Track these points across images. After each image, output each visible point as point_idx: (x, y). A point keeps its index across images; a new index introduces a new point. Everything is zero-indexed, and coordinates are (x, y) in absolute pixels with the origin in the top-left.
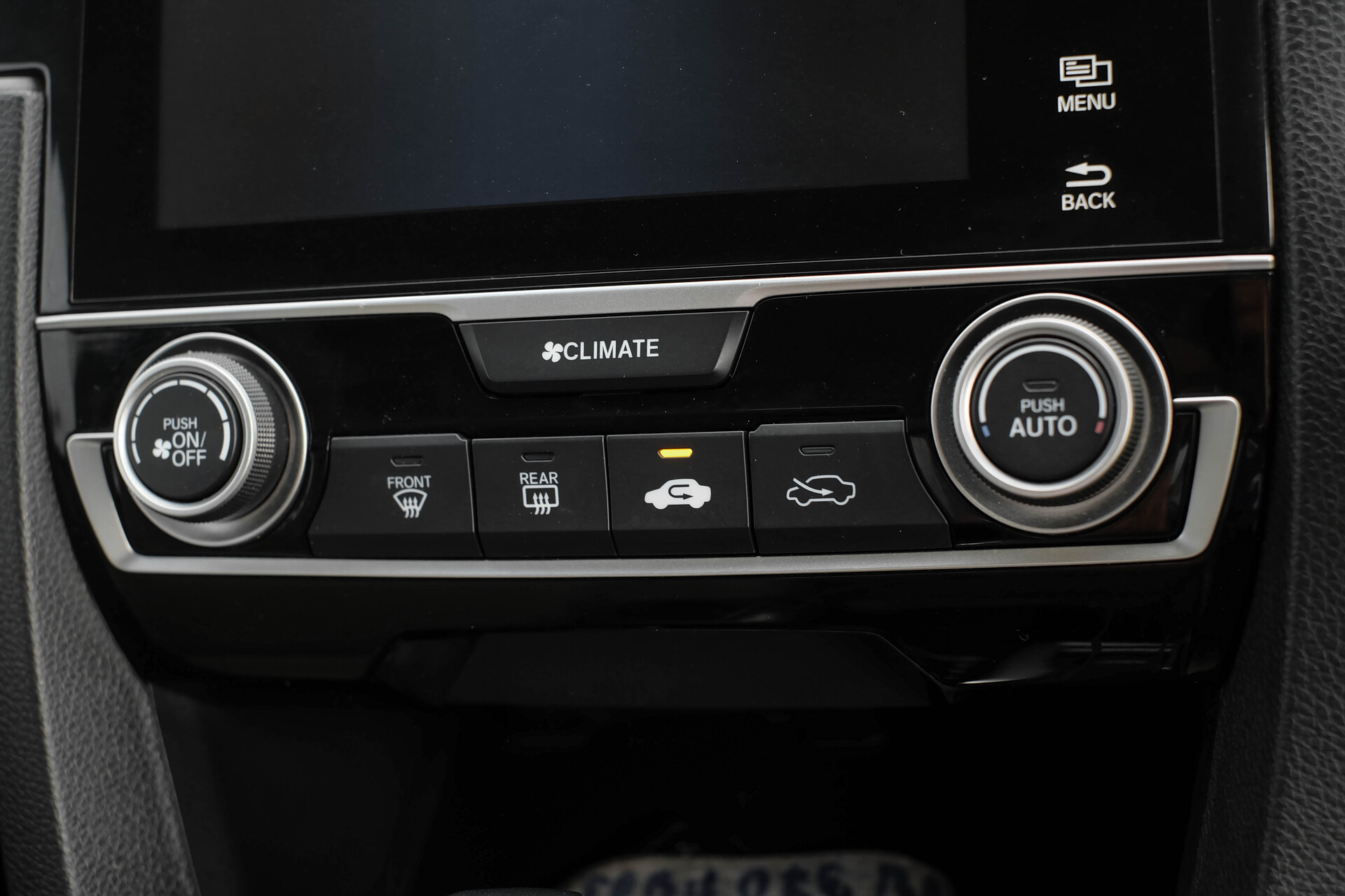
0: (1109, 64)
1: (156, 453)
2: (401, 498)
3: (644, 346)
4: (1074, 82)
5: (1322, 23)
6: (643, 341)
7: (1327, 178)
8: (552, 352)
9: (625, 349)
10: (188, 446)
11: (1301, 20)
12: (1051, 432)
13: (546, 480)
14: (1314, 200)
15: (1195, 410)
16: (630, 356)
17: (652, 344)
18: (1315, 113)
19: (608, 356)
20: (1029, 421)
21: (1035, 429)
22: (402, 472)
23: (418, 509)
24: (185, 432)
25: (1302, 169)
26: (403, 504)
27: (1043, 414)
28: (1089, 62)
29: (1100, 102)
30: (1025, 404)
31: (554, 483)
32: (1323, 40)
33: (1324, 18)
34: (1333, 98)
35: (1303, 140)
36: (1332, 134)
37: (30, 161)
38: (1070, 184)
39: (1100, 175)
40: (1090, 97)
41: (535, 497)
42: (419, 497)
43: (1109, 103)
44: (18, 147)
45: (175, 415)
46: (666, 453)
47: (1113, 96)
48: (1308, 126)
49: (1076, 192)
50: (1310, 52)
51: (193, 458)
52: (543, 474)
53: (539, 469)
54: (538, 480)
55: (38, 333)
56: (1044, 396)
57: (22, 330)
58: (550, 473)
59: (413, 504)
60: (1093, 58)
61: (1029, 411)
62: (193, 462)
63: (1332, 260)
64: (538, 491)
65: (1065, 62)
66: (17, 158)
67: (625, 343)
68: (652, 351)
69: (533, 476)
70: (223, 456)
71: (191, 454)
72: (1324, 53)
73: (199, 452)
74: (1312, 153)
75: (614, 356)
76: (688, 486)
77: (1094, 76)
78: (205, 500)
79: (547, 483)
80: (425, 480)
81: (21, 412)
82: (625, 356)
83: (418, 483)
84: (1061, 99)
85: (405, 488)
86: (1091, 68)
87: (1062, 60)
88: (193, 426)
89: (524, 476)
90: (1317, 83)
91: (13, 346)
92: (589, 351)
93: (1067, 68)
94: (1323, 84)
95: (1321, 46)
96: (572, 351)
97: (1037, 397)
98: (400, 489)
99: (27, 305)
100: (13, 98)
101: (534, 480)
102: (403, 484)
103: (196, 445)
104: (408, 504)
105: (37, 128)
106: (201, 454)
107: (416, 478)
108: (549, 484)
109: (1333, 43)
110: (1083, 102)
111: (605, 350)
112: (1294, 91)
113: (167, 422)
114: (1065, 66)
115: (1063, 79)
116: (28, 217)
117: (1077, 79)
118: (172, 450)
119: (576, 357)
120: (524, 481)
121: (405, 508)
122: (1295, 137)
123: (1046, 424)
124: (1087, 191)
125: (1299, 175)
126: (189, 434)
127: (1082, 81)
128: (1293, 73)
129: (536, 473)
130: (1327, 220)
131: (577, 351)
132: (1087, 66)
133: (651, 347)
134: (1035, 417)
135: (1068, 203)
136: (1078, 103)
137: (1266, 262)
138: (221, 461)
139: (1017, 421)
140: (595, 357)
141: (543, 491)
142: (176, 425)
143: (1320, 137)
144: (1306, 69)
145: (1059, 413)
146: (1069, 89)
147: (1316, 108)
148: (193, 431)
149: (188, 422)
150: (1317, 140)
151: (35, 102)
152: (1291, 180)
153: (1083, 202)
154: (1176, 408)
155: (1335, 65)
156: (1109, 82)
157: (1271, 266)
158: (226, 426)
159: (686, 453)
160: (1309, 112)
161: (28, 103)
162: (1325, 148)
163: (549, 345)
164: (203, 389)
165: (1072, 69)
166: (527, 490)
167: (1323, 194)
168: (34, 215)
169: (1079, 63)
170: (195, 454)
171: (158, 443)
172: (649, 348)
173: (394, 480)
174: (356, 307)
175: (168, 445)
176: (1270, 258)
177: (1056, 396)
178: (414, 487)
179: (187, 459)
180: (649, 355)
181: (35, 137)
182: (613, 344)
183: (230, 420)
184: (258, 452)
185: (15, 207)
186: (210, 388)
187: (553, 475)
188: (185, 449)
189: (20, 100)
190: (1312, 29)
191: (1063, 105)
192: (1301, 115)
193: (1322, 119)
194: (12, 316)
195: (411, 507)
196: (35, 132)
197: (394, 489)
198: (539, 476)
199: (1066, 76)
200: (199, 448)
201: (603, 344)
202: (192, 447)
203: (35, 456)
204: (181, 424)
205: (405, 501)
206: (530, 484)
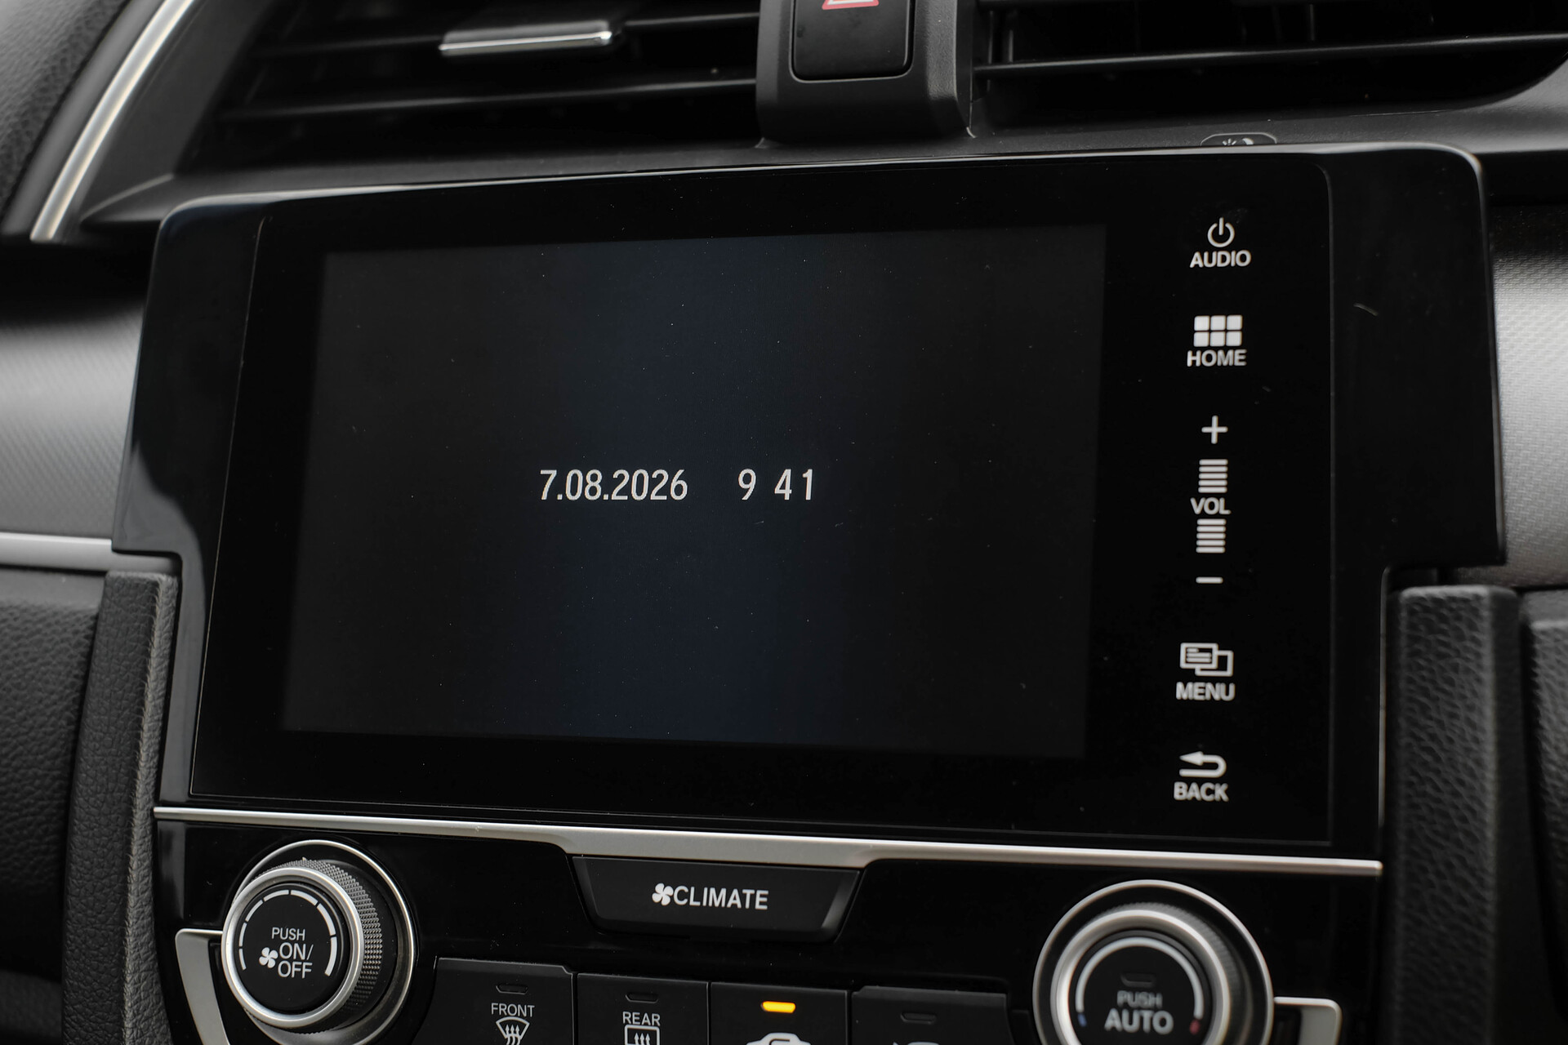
0: (1229, 654)
1: (263, 961)
2: (504, 1024)
3: (753, 897)
4: (1193, 670)
5: (1444, 632)
6: (753, 892)
7: (1437, 789)
8: (663, 894)
9: (735, 899)
10: (295, 957)
11: (1422, 627)
12: (1146, 1026)
13: (648, 1021)
14: (1424, 811)
15: (1296, 1011)
16: (739, 906)
17: (762, 896)
18: (1429, 723)
19: (717, 904)
20: (1125, 1014)
21: (1131, 1022)
22: (507, 1000)
23: (520, 1038)
24: (292, 943)
25: (1414, 779)
26: (505, 1032)
27: (1140, 1009)
28: (1210, 651)
29: (1218, 693)
30: (1123, 997)
31: (656, 1025)
32: (1443, 649)
33: (1444, 627)
34: (1449, 709)
35: (1416, 749)
36: (1446, 745)
37: (160, 647)
38: (1184, 773)
39: (1214, 766)
40: (1209, 686)
41: (636, 1038)
42: (522, 1026)
43: (1227, 693)
44: (149, 633)
45: (284, 925)
46: (770, 1006)
47: (1232, 687)
48: (1422, 736)
49: (1189, 781)
50: (1428, 660)
51: (299, 970)
52: (646, 1015)
53: (642, 1010)
54: (641, 1021)
55: (154, 820)
56: (1141, 990)
57: (139, 817)
58: (653, 1015)
59: (515, 1032)
60: (1214, 646)
61: (1126, 1006)
62: (298, 974)
63: (1438, 874)
64: (640, 1032)
65: (1187, 649)
66: (147, 644)
67: (735, 892)
68: (761, 903)
69: (636, 1016)
70: (329, 971)
71: (297, 966)
72: (1442, 663)
73: (305, 964)
74: (1425, 764)
75: (723, 905)
76: (788, 1041)
77: (1214, 665)
78: (307, 1013)
79: (649, 1024)
80: (528, 1009)
81: (132, 900)
82: (734, 906)
83: (520, 1012)
84: (1180, 686)
85: (508, 1015)
86: (1211, 658)
87: (1184, 646)
88: (301, 937)
89: (627, 1015)
90: (1434, 693)
91: (129, 833)
92: (698, 897)
93: (1189, 655)
94: (1440, 695)
95: (1441, 656)
96: (682, 895)
97: (1134, 990)
98: (503, 1016)
99: (146, 793)
100: (148, 583)
101: (636, 1021)
102: (506, 1010)
103: (303, 957)
104: (510, 1032)
105: (169, 613)
106: (307, 967)
107: (519, 1006)
108: (651, 1025)
109: (1452, 653)
110: (1202, 691)
111: (715, 898)
112: (1411, 700)
113: (276, 931)
114: (1187, 652)
115: (1183, 665)
116: (153, 703)
117: (1197, 668)
118: (278, 960)
119: (685, 901)
120: (626, 1020)
121: (507, 1036)
122: (1409, 745)
123: (1142, 1019)
124: (1200, 781)
125: (1410, 784)
126: (296, 945)
127: (1202, 670)
128: (1410, 681)
129: (639, 1014)
130: (1436, 832)
131: (687, 896)
132: (1208, 655)
133: (761, 899)
134: (1131, 1011)
135: (1180, 792)
136: (1197, 691)
137: (1373, 869)
138: (326, 976)
139: (1114, 1013)
140: (705, 904)
141: (645, 1032)
142: (284, 936)
143: (1434, 748)
144: (1423, 678)
145: (1155, 1009)
146: (1189, 676)
147: (1431, 718)
148: (301, 943)
149: (296, 933)
150: (1430, 751)
151: (169, 588)
152: (1403, 789)
153: (1195, 792)
154: (1278, 1008)
155: (1453, 675)
156: (1229, 673)
157: (1377, 873)
158: (334, 941)
159: (789, 1008)
160: (1423, 721)
161: (162, 589)
162: (1438, 759)
163: (659, 887)
164: (314, 901)
165: (1191, 655)
166: (629, 1030)
167: (1434, 805)
168: (160, 702)
169: (1201, 650)
170: (301, 967)
171: (265, 951)
172: (758, 899)
173: (498, 1006)
174: (472, 830)
175: (274, 954)
176: (1376, 865)
177: (1154, 991)
178: (516, 1016)
179: (293, 970)
180: (758, 906)
181: (167, 622)
182: (723, 892)
183: (337, 935)
184: (364, 965)
185: (142, 694)
186: (320, 901)
187: (656, 1018)
188: (291, 960)
189: (155, 585)
190: (1431, 637)
191: (1182, 691)
192: (1415, 724)
193: (1437, 731)
194: (131, 803)
195: (513, 1035)
196: (167, 618)
197: (497, 1016)
198: (641, 1017)
199: (1187, 662)
200: (305, 961)
201: (713, 891)
202: (298, 959)
203: (142, 945)
204: (289, 935)
205: (507, 1029)
206: (632, 1024)
